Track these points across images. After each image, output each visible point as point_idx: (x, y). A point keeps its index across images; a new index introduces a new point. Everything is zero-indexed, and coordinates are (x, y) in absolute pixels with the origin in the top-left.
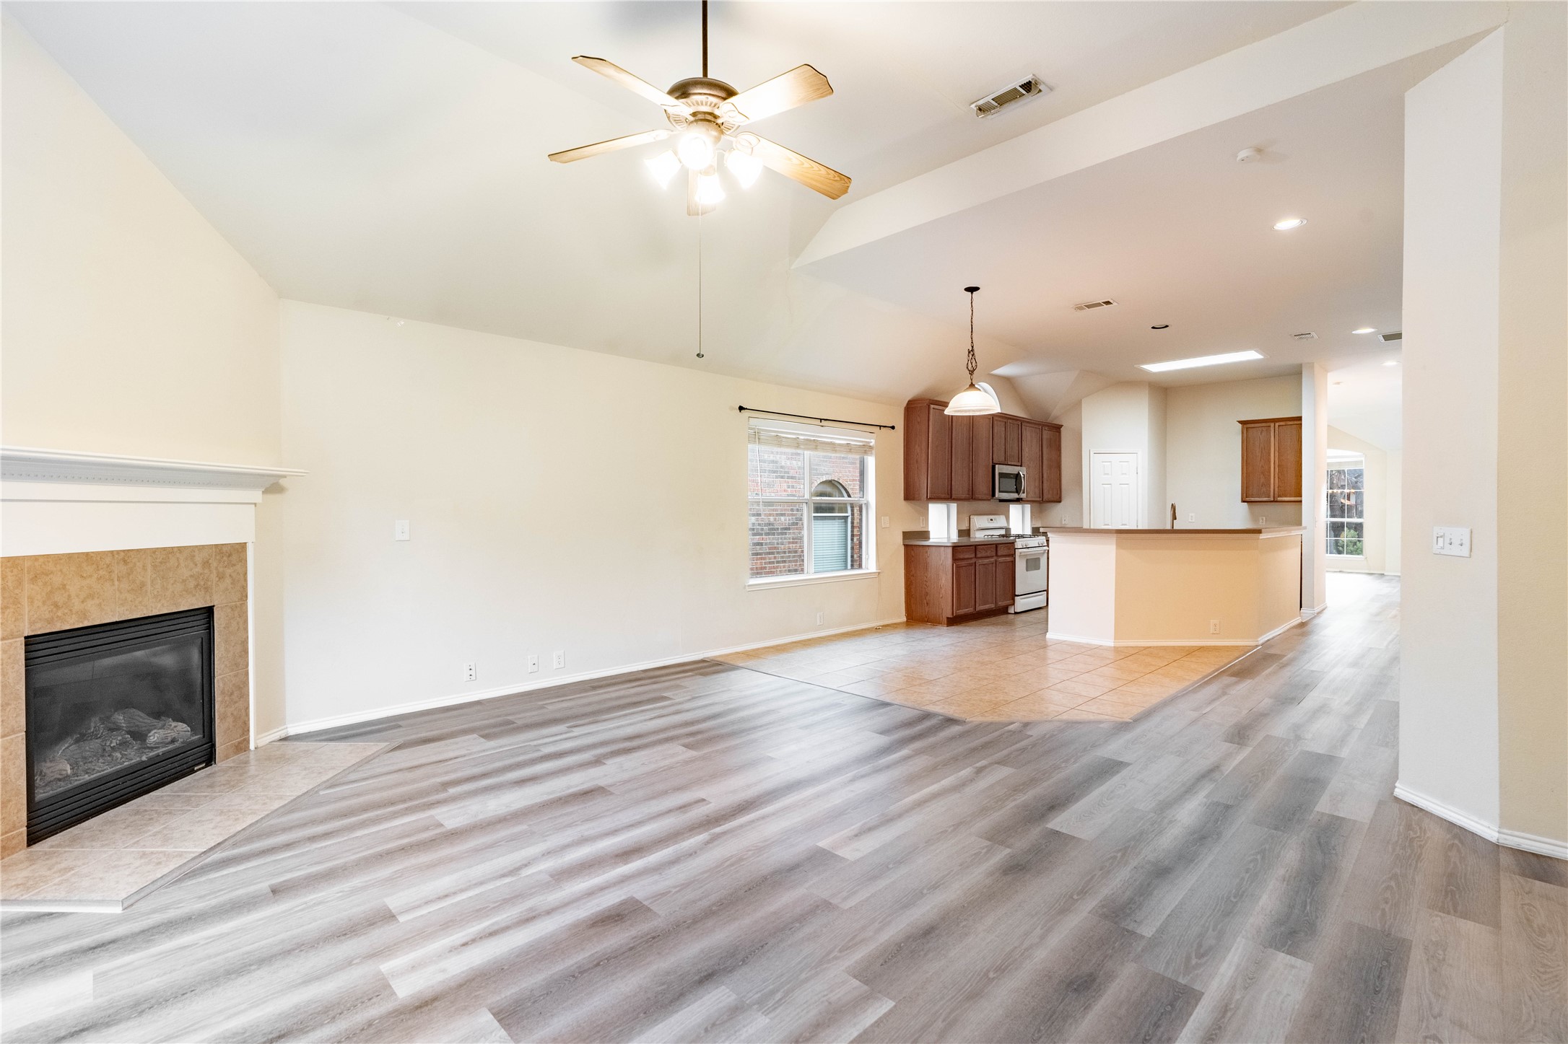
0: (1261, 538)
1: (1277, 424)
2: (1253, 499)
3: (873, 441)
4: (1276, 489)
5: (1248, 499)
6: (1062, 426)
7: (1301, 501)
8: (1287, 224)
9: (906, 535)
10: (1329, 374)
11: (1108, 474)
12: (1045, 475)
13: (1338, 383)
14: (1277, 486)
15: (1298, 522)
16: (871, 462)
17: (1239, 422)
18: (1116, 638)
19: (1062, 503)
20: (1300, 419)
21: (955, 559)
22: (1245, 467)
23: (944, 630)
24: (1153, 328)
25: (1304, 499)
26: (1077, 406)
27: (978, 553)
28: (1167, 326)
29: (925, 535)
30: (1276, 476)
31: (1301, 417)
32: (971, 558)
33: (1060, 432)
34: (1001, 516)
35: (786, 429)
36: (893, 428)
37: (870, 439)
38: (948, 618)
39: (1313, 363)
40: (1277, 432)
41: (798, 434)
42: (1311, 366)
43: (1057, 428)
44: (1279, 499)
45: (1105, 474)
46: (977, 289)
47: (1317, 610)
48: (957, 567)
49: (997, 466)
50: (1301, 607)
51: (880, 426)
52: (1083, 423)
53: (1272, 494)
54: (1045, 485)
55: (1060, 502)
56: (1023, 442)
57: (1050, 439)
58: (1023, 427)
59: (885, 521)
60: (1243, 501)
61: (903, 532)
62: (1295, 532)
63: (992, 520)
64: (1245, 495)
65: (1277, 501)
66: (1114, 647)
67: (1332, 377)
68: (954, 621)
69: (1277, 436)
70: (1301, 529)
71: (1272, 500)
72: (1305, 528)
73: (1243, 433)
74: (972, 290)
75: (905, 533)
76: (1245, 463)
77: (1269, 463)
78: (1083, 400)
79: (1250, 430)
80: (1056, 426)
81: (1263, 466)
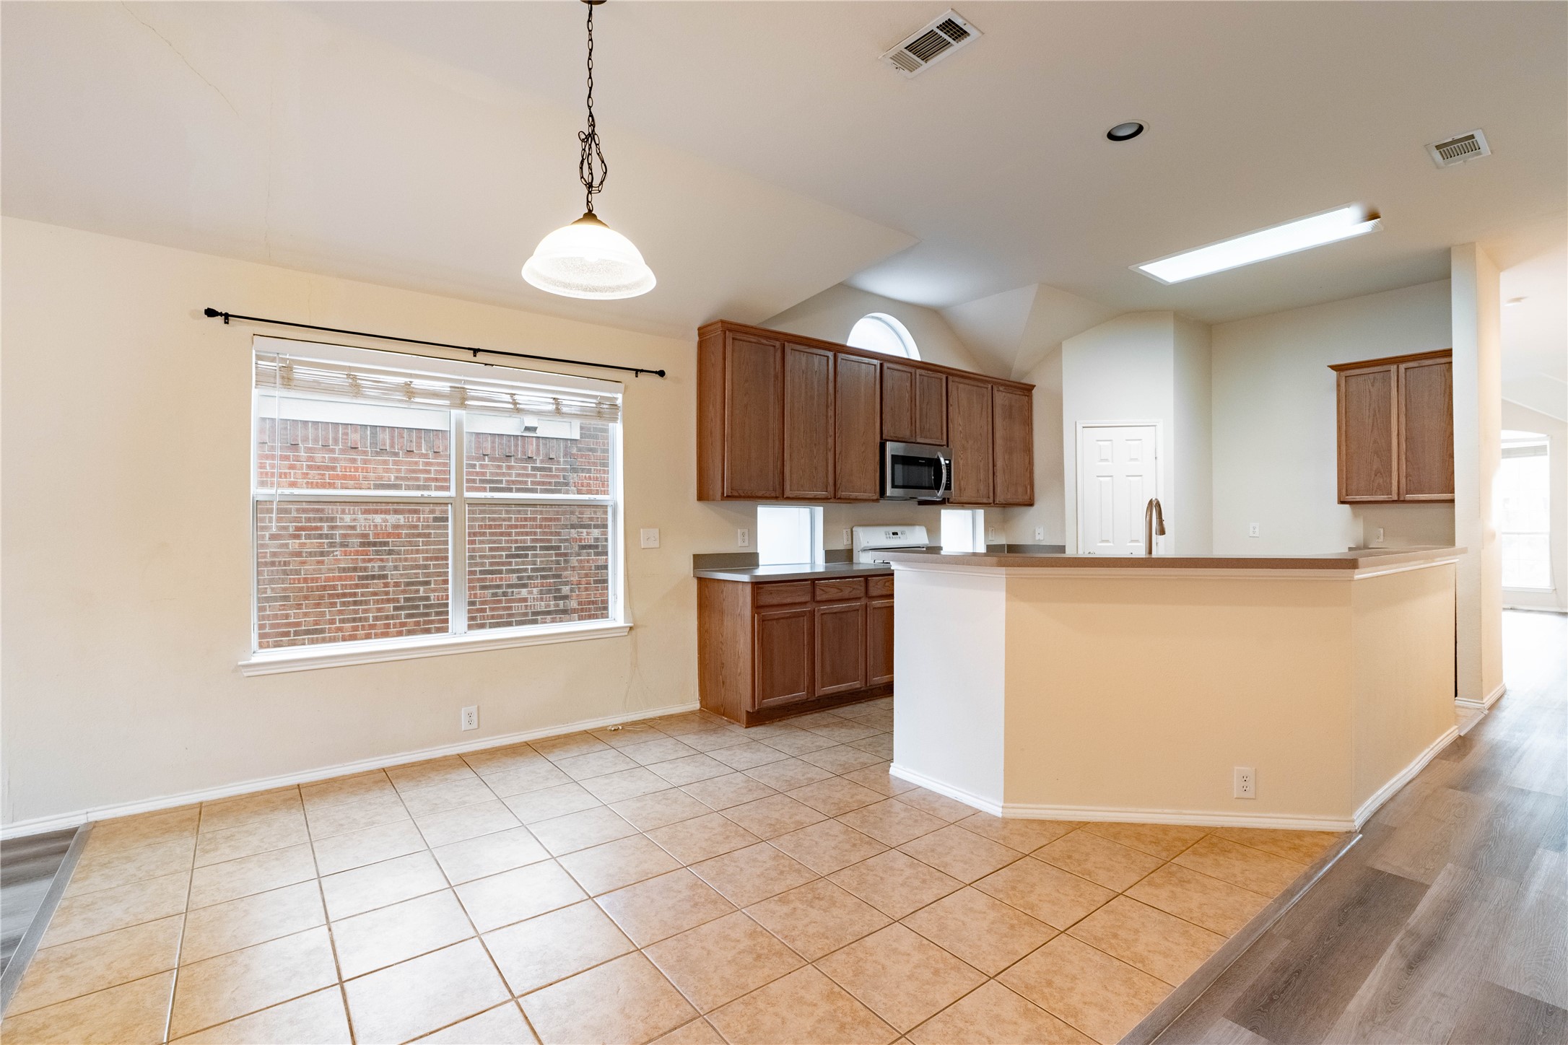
0: (1356, 577)
1: (1402, 367)
2: (1358, 498)
3: (620, 396)
4: (1403, 481)
5: (1350, 498)
6: (1034, 386)
7: (1452, 501)
9: (700, 561)
10: (1502, 273)
11: (1107, 460)
12: (999, 464)
13: (1518, 300)
14: (1404, 475)
15: (1450, 540)
16: (617, 431)
17: (1333, 367)
18: (1007, 798)
19: (1035, 508)
20: (1448, 353)
21: (757, 607)
22: (1344, 443)
23: (740, 733)
25: (1459, 495)
26: (1054, 352)
27: (818, 592)
29: (748, 560)
30: (1403, 458)
31: (1451, 350)
32: (805, 603)
33: (1030, 396)
34: (917, 528)
35: (373, 364)
36: (661, 373)
37: (617, 392)
38: (748, 712)
39: (1474, 243)
40: (1402, 380)
41: (411, 375)
42: (1469, 248)
43: (1028, 389)
44: (1409, 497)
45: (1102, 460)
47: (1488, 700)
48: (763, 621)
49: (888, 444)
50: (1456, 696)
51: (637, 371)
52: (1065, 382)
53: (1396, 489)
54: (999, 480)
55: (1031, 505)
56: (950, 409)
57: (1011, 407)
58: (950, 384)
59: (648, 538)
60: (1342, 502)
61: (694, 555)
62: (1443, 560)
63: (895, 534)
64: (1344, 491)
65: (1404, 501)
66: (1003, 818)
67: (1511, 283)
68: (758, 718)
69: (1401, 388)
70: (1455, 554)
71: (1397, 499)
72: (1464, 551)
73: (1338, 385)
75: (697, 558)
76: (1343, 437)
77: (1389, 435)
78: (1064, 343)
79: (1353, 380)
80: (1028, 387)
81: (1375, 442)
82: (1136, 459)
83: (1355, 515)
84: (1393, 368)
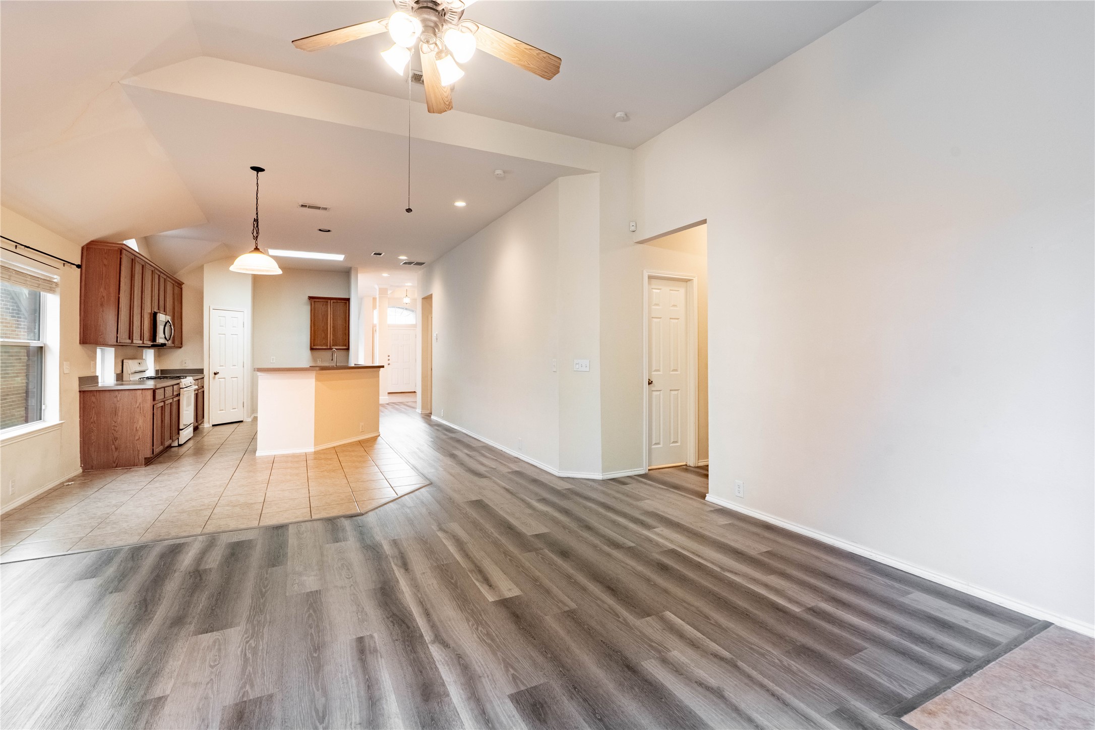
1: (332, 301)
2: (317, 348)
4: (331, 342)
5: (314, 348)
6: (184, 283)
7: (349, 349)
8: (460, 204)
9: (81, 381)
12: (176, 325)
14: (331, 339)
17: (308, 297)
18: (317, 444)
19: (182, 348)
20: (349, 300)
21: (154, 401)
22: (313, 326)
24: (320, 230)
26: (199, 269)
27: (165, 394)
28: (329, 231)
29: (95, 379)
30: (332, 333)
32: (162, 399)
33: (182, 289)
34: (143, 360)
40: (332, 306)
43: (180, 285)
44: (333, 347)
45: (221, 326)
46: (263, 170)
49: (158, 314)
52: (204, 285)
53: (329, 344)
54: (175, 333)
55: (181, 348)
56: (166, 295)
57: (178, 293)
58: (166, 281)
59: (66, 366)
60: (311, 350)
61: (79, 378)
63: (139, 363)
64: (312, 345)
65: (332, 349)
66: (315, 451)
69: (332, 308)
71: (329, 348)
73: (311, 304)
74: (258, 170)
75: (81, 379)
76: (313, 324)
77: (327, 325)
78: (205, 266)
79: (316, 303)
80: (180, 283)
81: (323, 327)
82: (223, 326)
83: (311, 353)
84: (329, 301)
